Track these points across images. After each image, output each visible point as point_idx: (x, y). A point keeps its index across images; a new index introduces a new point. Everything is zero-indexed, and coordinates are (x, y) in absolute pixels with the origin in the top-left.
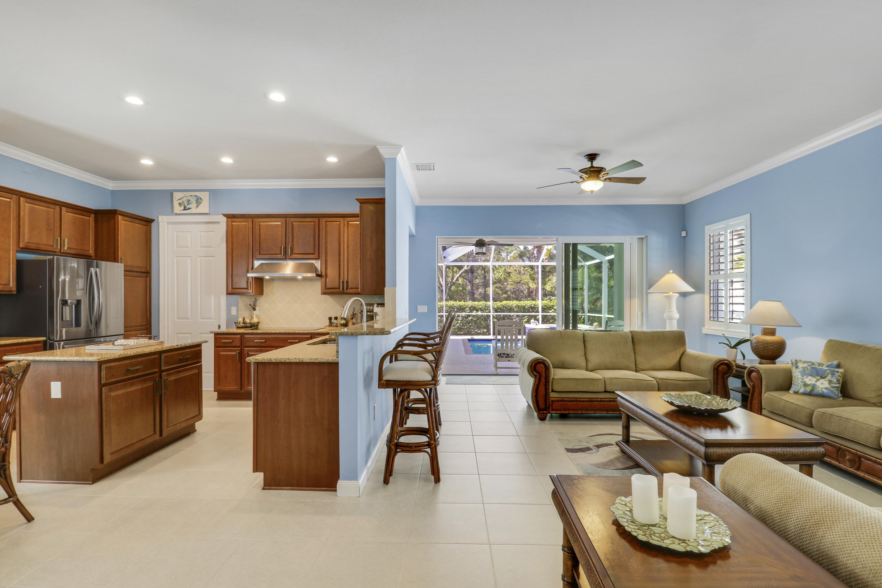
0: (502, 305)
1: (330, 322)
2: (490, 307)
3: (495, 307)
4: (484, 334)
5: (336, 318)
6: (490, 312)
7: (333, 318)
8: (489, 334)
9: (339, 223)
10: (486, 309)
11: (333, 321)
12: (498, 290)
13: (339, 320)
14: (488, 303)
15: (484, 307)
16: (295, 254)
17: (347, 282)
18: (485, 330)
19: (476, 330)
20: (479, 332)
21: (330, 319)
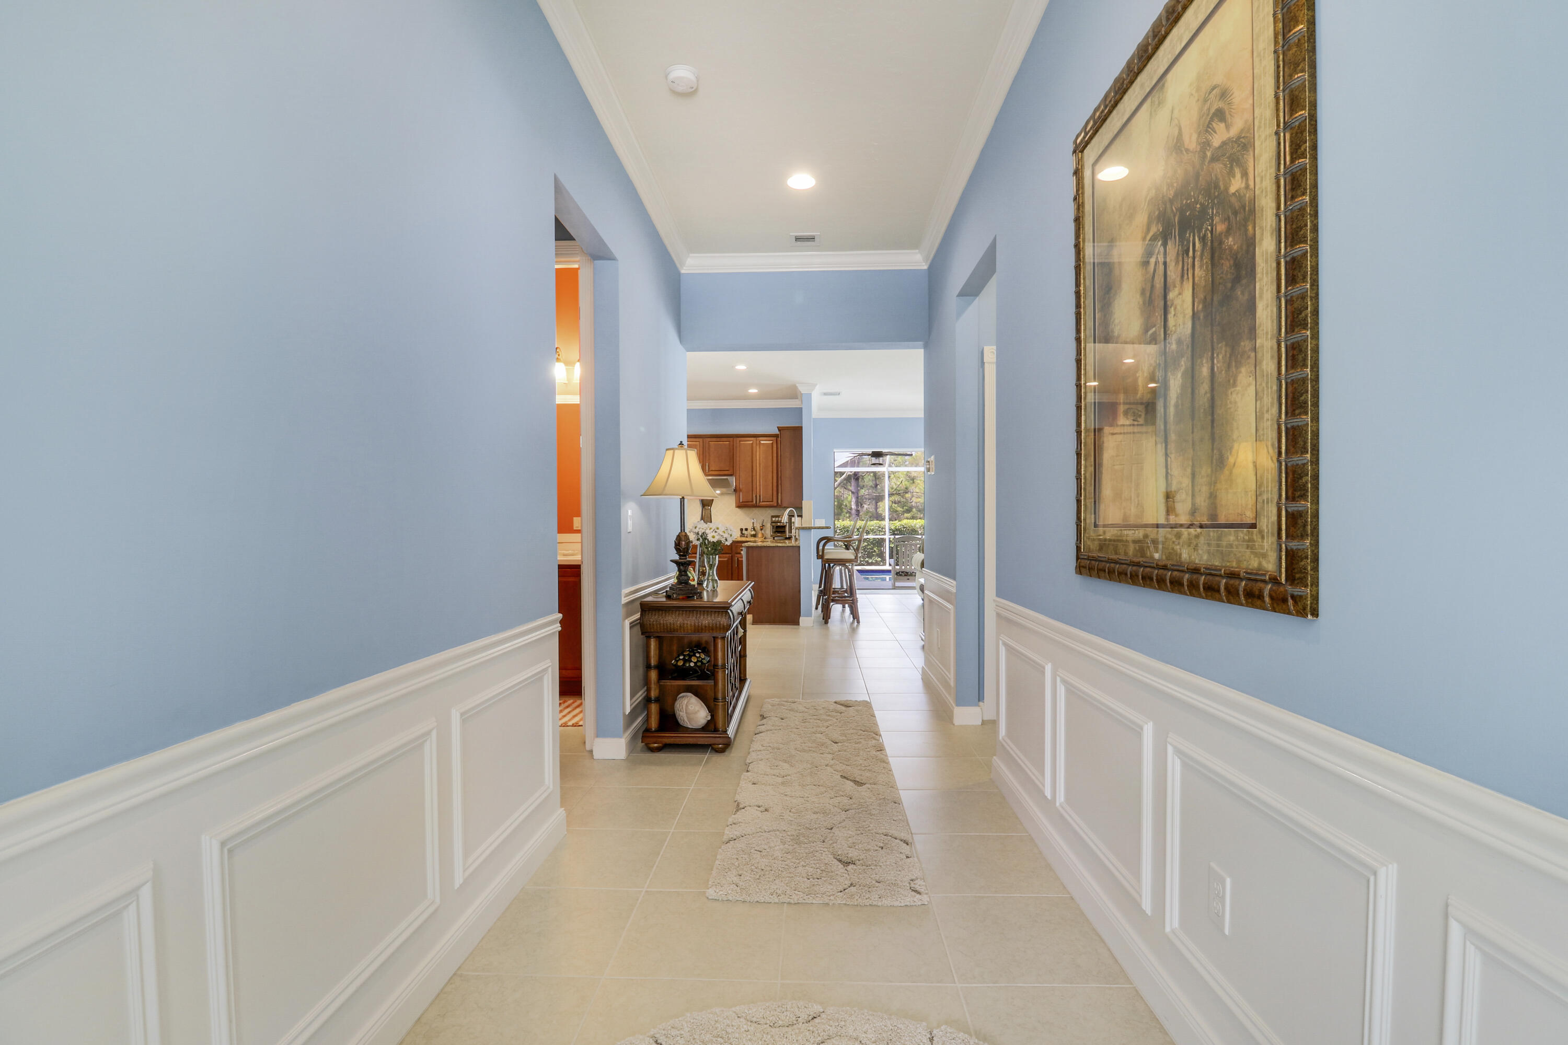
0: (901, 525)
1: (742, 533)
2: (885, 529)
3: (893, 528)
4: (877, 564)
5: (746, 530)
6: (885, 534)
7: (744, 530)
8: (884, 564)
9: (751, 442)
10: (881, 530)
11: (744, 532)
12: (896, 505)
13: (749, 531)
14: (882, 523)
15: (877, 528)
16: (712, 471)
17: (760, 496)
18: (879, 559)
19: (867, 559)
20: (870, 561)
21: (742, 530)
